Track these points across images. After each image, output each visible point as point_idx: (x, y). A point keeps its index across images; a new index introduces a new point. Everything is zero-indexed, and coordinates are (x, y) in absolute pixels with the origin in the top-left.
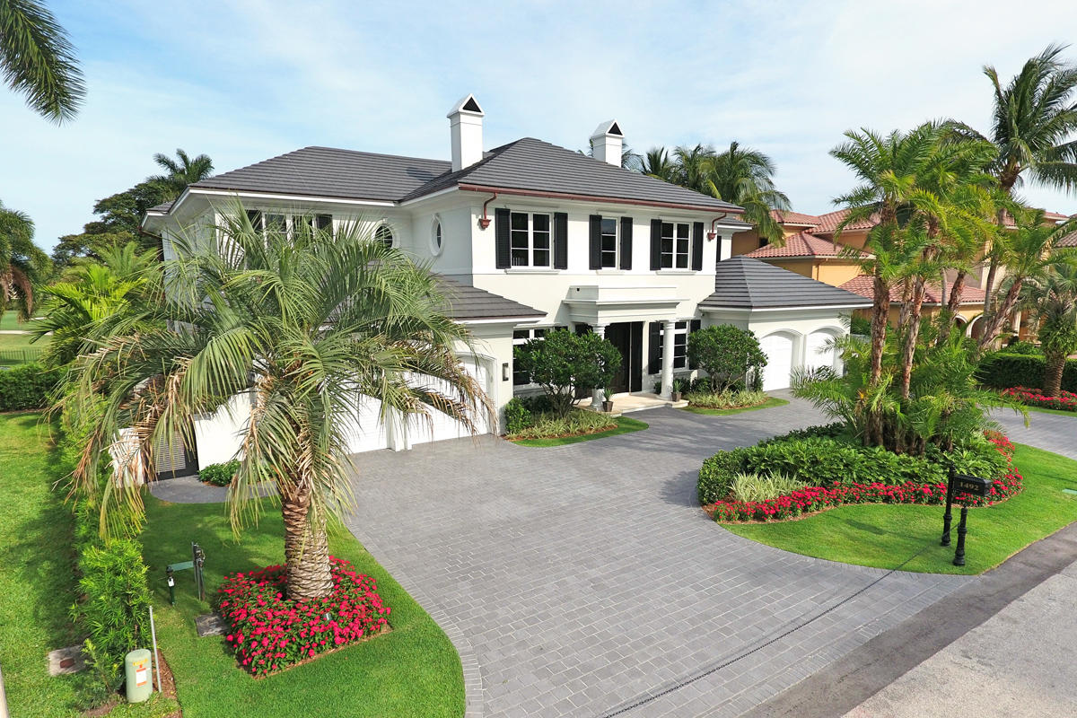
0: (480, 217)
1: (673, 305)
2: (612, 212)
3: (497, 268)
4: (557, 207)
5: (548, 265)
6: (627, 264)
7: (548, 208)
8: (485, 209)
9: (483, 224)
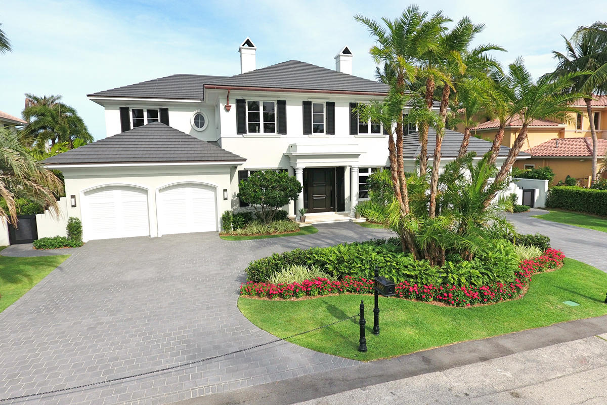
0: (226, 105)
1: (356, 156)
2: (319, 99)
3: (237, 134)
4: (279, 97)
5: (274, 132)
6: (331, 130)
7: (273, 98)
8: (228, 100)
9: (228, 109)
